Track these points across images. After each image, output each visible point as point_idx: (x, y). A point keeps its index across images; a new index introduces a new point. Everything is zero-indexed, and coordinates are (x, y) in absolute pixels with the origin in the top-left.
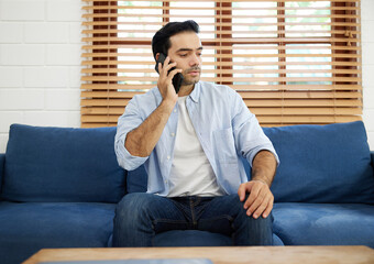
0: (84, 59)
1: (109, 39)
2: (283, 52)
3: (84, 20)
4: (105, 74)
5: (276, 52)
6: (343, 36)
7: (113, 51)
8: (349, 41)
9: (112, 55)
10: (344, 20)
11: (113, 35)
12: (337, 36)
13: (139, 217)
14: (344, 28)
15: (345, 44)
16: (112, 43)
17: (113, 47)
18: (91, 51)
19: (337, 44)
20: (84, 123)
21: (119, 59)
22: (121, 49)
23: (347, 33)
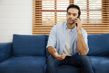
0: (33, 16)
1: (40, 10)
2: (88, 13)
3: (33, 4)
4: (39, 18)
5: (86, 13)
6: (105, 9)
7: (41, 13)
8: (107, 10)
9: (41, 14)
10: (106, 4)
11: (41, 9)
12: (104, 9)
13: (54, 63)
14: (106, 7)
15: (106, 11)
16: (41, 11)
17: (41, 12)
18: (35, 13)
19: (104, 11)
20: (33, 33)
21: (43, 15)
22: (43, 13)
23: (106, 8)
